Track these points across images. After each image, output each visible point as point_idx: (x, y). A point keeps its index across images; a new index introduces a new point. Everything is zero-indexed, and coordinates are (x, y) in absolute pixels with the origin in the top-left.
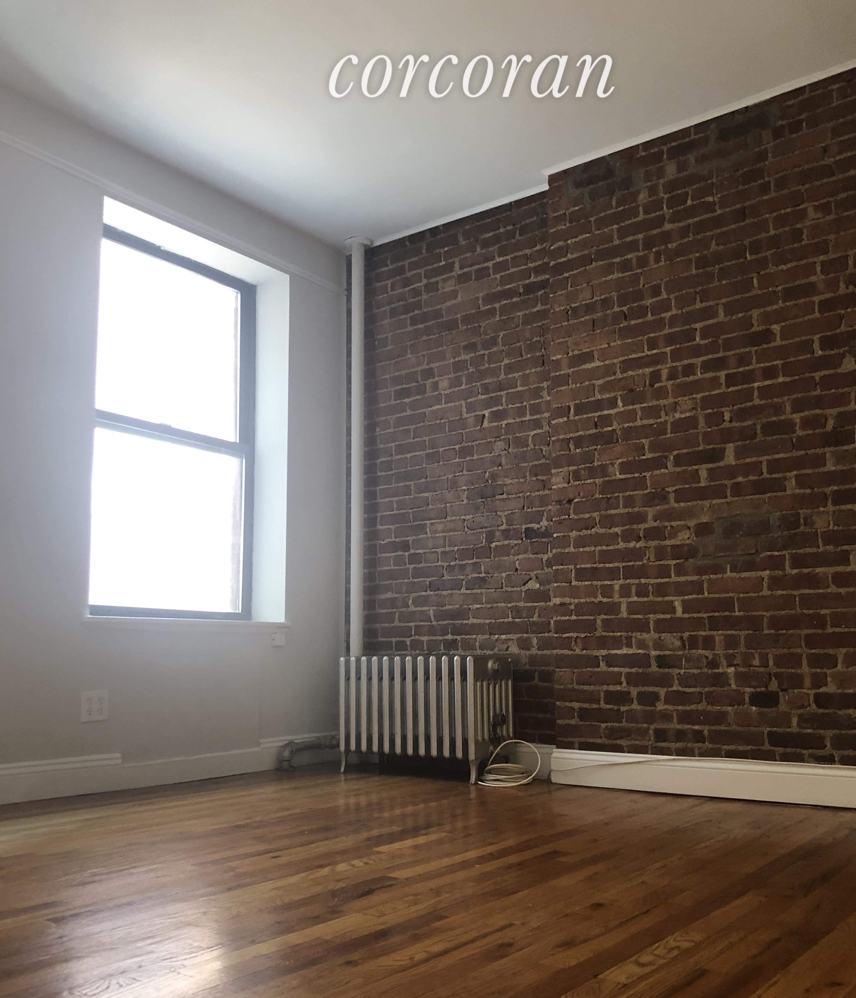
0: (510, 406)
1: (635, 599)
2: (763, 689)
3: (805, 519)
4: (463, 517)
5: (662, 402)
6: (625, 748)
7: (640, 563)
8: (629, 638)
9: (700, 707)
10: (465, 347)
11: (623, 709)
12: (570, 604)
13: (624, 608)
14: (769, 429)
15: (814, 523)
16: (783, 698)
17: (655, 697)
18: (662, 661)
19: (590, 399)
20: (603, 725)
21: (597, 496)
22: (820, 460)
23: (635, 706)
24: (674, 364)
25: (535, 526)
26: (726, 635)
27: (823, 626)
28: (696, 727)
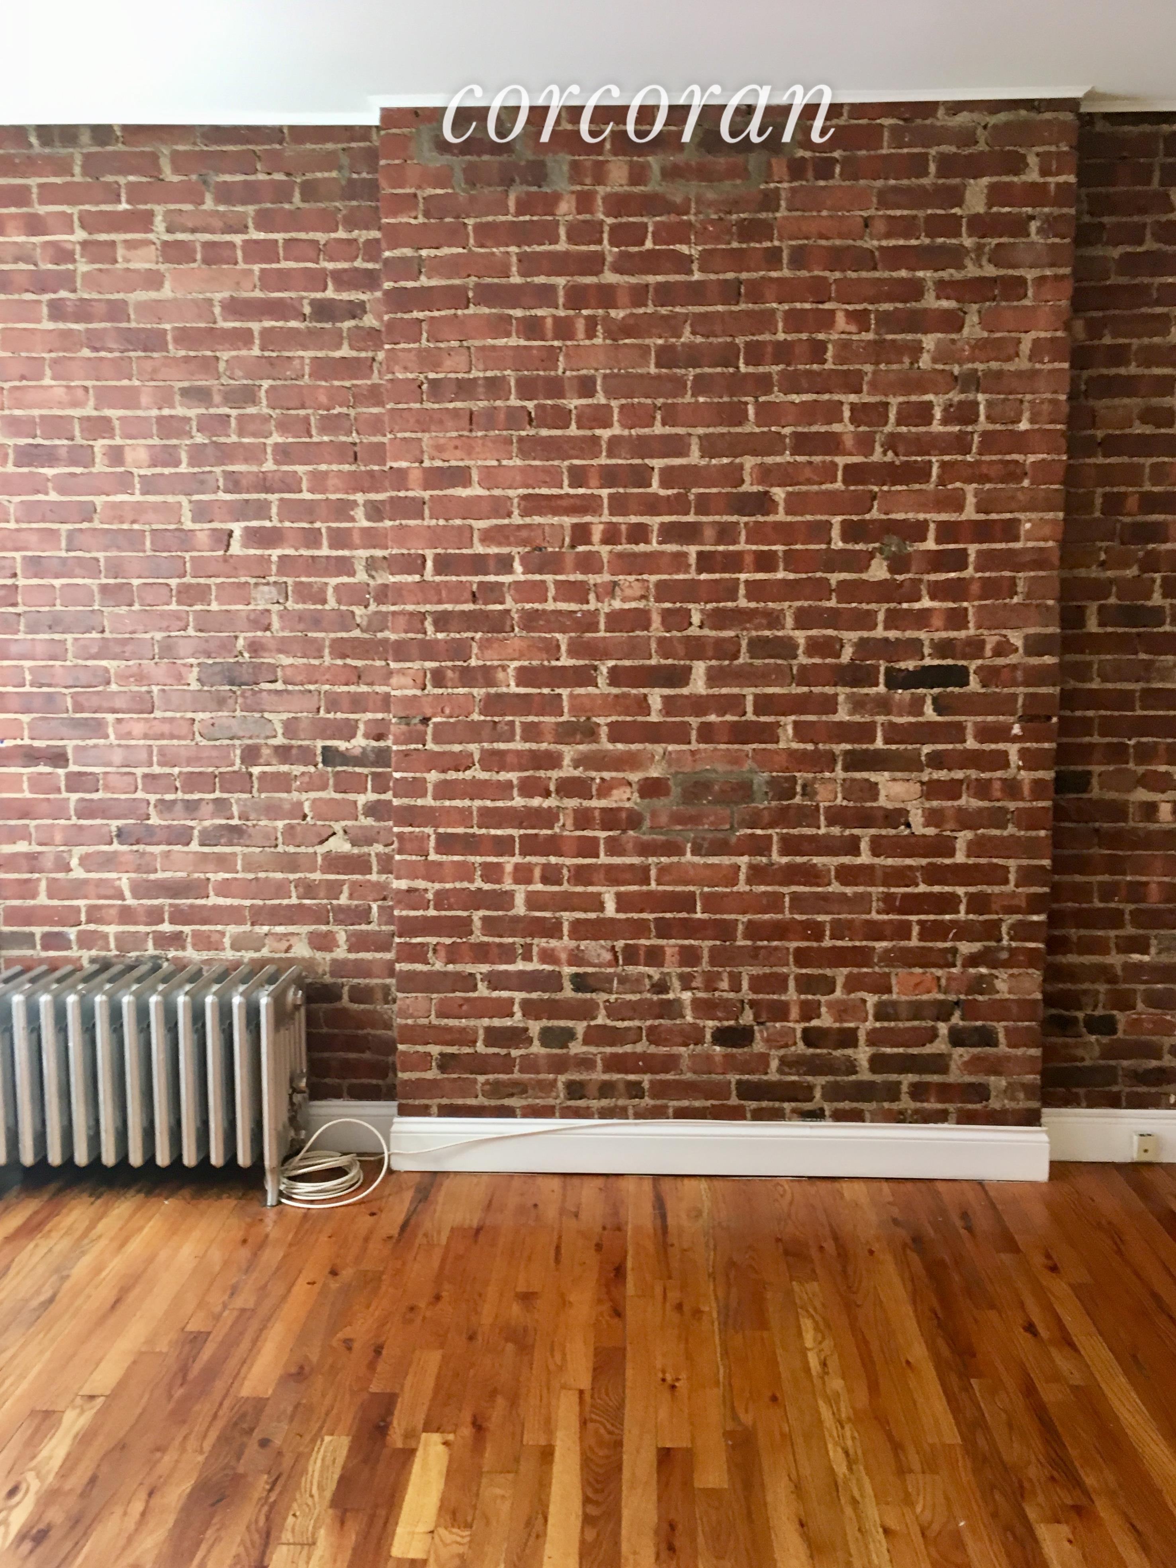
0: (287, 524)
1: (539, 887)
2: (732, 1023)
3: (804, 787)
4: (190, 715)
5: (592, 579)
6: (518, 1111)
7: (549, 832)
8: (528, 948)
9: (639, 1048)
10: (185, 392)
11: (515, 1053)
12: (426, 890)
13: (520, 900)
14: (758, 647)
15: (816, 793)
16: (758, 1035)
17: (569, 1035)
18: (580, 983)
19: (464, 551)
20: (481, 1078)
21: (476, 717)
22: (829, 705)
23: (536, 1048)
24: (615, 519)
25: (342, 745)
26: (682, 947)
27: (820, 937)
28: (632, 1077)
